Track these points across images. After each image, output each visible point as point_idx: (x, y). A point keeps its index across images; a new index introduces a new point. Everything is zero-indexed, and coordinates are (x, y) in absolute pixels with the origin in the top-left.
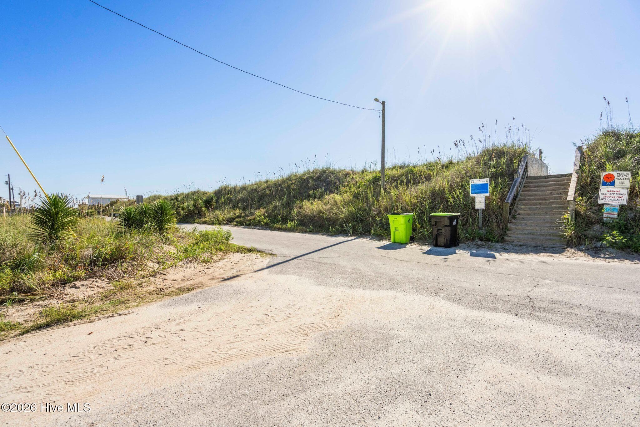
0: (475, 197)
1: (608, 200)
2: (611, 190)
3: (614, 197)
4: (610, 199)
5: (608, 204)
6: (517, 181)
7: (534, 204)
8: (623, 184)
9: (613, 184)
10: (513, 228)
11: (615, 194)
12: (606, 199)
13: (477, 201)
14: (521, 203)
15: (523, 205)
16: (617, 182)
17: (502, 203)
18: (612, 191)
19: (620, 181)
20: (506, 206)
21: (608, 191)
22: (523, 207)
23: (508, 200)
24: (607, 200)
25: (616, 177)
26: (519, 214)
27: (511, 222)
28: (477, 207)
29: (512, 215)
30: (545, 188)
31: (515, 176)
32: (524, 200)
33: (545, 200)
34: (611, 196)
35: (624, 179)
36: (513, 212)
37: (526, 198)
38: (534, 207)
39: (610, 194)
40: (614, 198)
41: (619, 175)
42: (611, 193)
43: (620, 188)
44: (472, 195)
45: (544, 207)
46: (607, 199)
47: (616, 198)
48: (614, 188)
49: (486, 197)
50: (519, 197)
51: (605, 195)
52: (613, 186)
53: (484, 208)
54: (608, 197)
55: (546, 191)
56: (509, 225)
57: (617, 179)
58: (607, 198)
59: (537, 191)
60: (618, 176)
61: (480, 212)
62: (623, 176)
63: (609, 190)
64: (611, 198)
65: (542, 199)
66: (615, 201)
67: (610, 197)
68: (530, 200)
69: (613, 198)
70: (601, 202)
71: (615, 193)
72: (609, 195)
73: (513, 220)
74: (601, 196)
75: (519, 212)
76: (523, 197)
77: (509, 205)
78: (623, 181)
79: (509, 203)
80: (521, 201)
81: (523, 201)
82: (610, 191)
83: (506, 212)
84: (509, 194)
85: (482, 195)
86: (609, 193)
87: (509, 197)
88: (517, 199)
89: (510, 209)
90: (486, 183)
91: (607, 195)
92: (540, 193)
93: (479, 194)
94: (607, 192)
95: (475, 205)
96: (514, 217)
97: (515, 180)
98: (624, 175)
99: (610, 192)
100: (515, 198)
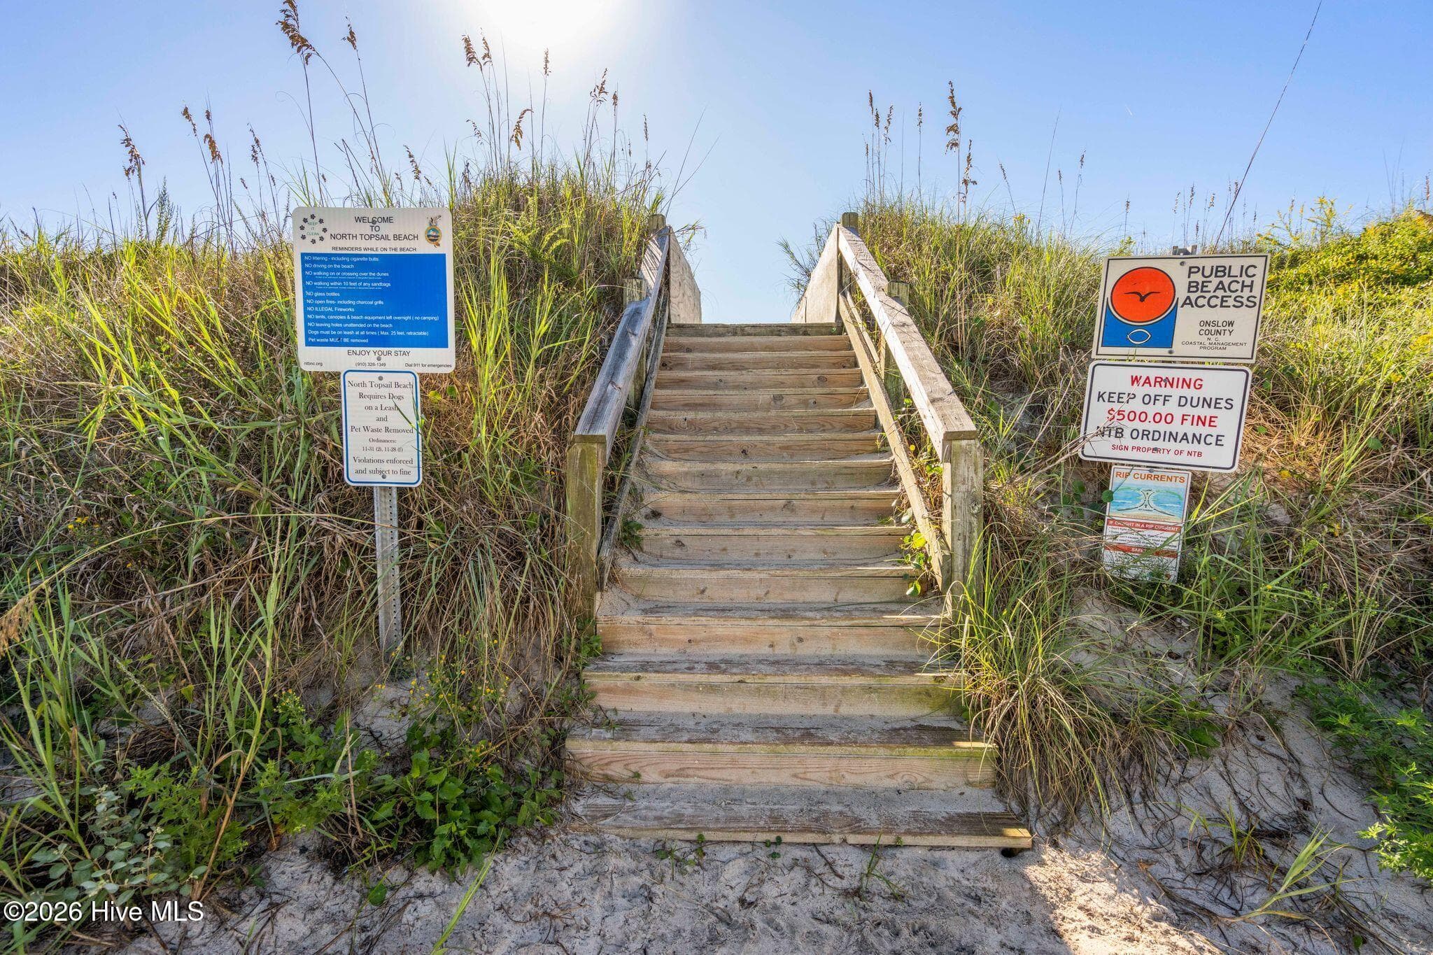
0: (335, 376)
1: (1135, 434)
2: (1153, 373)
3: (1169, 418)
4: (1145, 434)
5: (1134, 464)
6: (637, 312)
7: (713, 454)
8: (1222, 339)
9: (1163, 335)
10: (628, 629)
11: (1173, 401)
12: (1119, 433)
13: (356, 411)
14: (657, 443)
15: (668, 454)
16: (1187, 324)
17: (561, 437)
18: (1159, 381)
19: (1207, 314)
20: (582, 468)
21: (1135, 380)
22: (668, 466)
23: (596, 416)
24: (1126, 440)
25: (1181, 293)
26: (656, 514)
27: (613, 579)
28: (356, 473)
29: (618, 524)
30: (747, 377)
31: (630, 288)
32: (671, 428)
33: (761, 431)
34: (1151, 410)
35: (1231, 302)
36: (624, 504)
37: (679, 416)
38: (721, 466)
39: (1149, 399)
40: (1168, 428)
41: (1198, 277)
42: (1153, 391)
43: (1197, 363)
44: (312, 358)
45: (772, 472)
46: (1127, 433)
47: (1176, 427)
48: (1167, 364)
49: (428, 382)
50: (648, 414)
51: (1117, 407)
52: (1164, 351)
53: (412, 476)
54: (1133, 416)
55: (755, 386)
56: (603, 605)
57: (1188, 302)
58: (1128, 426)
59: (716, 385)
60: (1192, 286)
61: (385, 513)
62: (1220, 286)
63: (1143, 373)
64: (1151, 427)
65: (746, 429)
66: (1172, 445)
67: (1143, 416)
68: (694, 427)
69: (1162, 427)
70: (1097, 448)
71: (1176, 392)
72: (1136, 405)
73: (627, 567)
74: (1097, 414)
75: (653, 498)
76: (661, 413)
77: (600, 456)
78: (1220, 315)
79: (601, 440)
80: (657, 436)
81: (665, 432)
82: (1148, 381)
83: (584, 513)
84: (601, 379)
85: (395, 358)
86: (1140, 390)
87: (603, 400)
88: (643, 420)
89: (610, 484)
90: (424, 247)
91: (1127, 408)
92: (735, 397)
93: (370, 356)
94: (1127, 387)
95: (337, 453)
96: (629, 539)
97: (627, 311)
98: (1226, 280)
99: (1147, 389)
100: (629, 418)
